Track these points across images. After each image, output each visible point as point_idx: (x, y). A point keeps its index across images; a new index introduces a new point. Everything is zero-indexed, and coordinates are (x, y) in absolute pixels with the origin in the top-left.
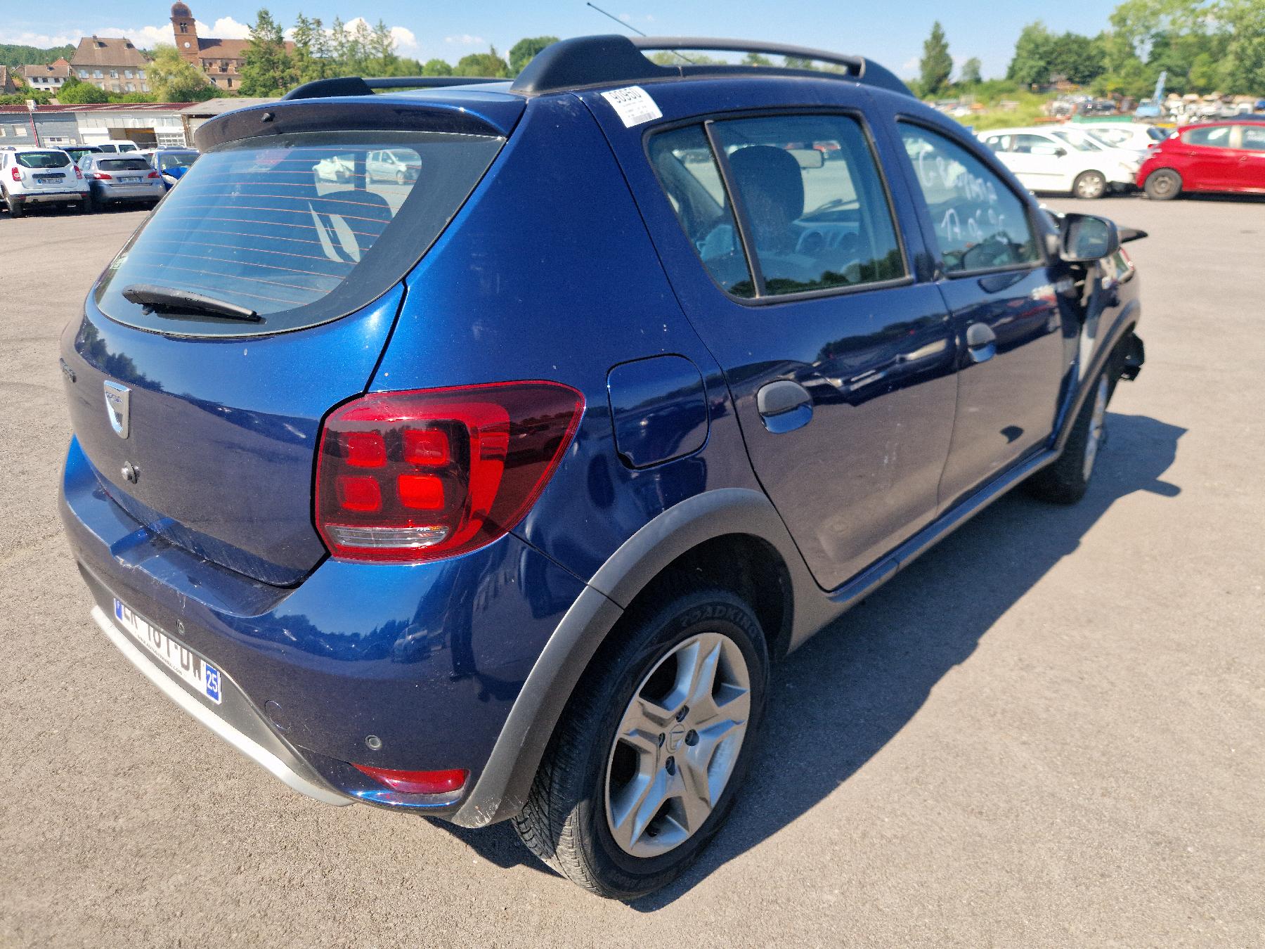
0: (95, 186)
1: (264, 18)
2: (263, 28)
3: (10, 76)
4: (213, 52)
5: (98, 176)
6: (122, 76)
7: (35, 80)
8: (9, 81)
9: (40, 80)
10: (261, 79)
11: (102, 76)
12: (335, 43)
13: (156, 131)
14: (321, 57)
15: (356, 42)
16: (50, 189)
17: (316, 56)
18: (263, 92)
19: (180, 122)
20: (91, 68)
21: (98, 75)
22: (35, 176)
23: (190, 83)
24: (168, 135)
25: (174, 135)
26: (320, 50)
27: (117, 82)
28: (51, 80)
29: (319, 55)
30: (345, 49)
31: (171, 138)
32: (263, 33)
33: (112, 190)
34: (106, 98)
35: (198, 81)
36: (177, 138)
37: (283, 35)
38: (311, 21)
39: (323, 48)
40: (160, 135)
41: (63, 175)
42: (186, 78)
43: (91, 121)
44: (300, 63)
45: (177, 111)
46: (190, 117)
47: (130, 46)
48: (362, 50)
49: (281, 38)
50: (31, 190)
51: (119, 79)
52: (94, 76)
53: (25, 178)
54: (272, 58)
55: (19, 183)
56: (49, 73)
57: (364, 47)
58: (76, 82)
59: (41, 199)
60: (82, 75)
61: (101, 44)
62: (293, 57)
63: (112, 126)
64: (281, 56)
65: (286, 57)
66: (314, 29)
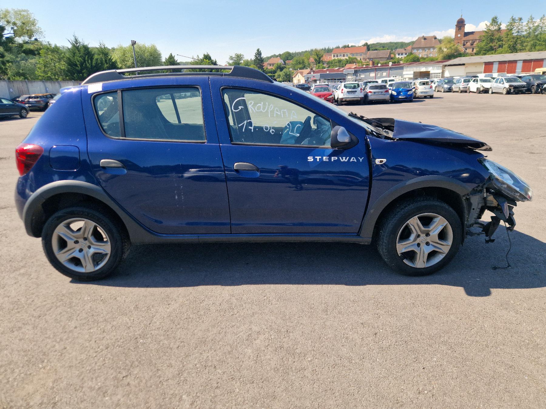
0: (366, 96)
1: (494, 21)
2: (492, 25)
3: (390, 53)
4: (470, 37)
5: (368, 92)
6: (429, 51)
7: (399, 54)
8: (390, 55)
9: (400, 54)
10: (485, 47)
11: (421, 51)
12: (526, 28)
13: (431, 72)
14: (518, 35)
15: (538, 26)
16: (351, 96)
17: (515, 34)
18: (484, 53)
19: (441, 68)
20: (418, 49)
21: (420, 51)
22: (348, 92)
23: (453, 51)
24: (435, 74)
25: (437, 74)
26: (518, 32)
27: (426, 53)
28: (404, 54)
29: (517, 34)
30: (531, 30)
31: (436, 75)
32: (492, 27)
33: (371, 97)
34: (419, 60)
35: (457, 50)
36: (438, 75)
37: (501, 27)
38: (517, 19)
39: (520, 31)
40: (432, 74)
41: (356, 91)
42: (452, 49)
43: (408, 69)
44: (506, 39)
45: (441, 64)
46: (446, 66)
47: (435, 38)
48: (540, 30)
49: (500, 28)
50: (345, 96)
51: (428, 52)
52: (419, 51)
53: (344, 93)
54: (493, 38)
55: (343, 94)
56: (404, 51)
57: (542, 28)
58: (411, 54)
59: (348, 99)
60: (415, 51)
61: (425, 39)
62: (503, 36)
63: (415, 71)
64: (497, 36)
65: (500, 36)
66: (517, 22)
